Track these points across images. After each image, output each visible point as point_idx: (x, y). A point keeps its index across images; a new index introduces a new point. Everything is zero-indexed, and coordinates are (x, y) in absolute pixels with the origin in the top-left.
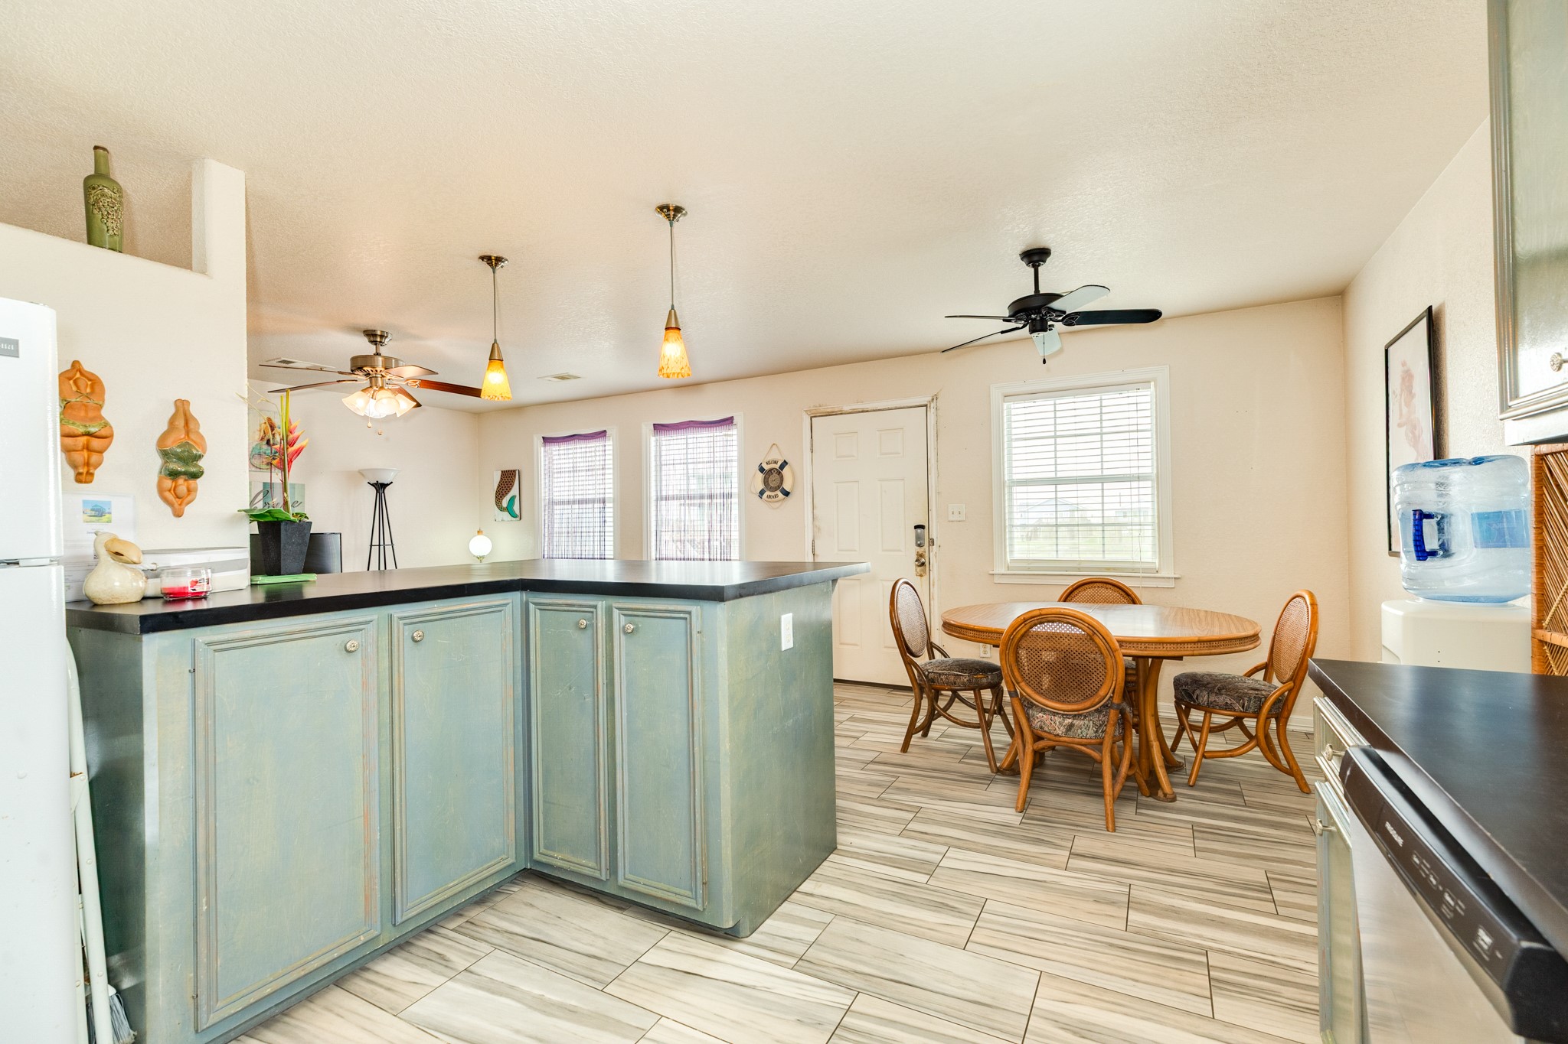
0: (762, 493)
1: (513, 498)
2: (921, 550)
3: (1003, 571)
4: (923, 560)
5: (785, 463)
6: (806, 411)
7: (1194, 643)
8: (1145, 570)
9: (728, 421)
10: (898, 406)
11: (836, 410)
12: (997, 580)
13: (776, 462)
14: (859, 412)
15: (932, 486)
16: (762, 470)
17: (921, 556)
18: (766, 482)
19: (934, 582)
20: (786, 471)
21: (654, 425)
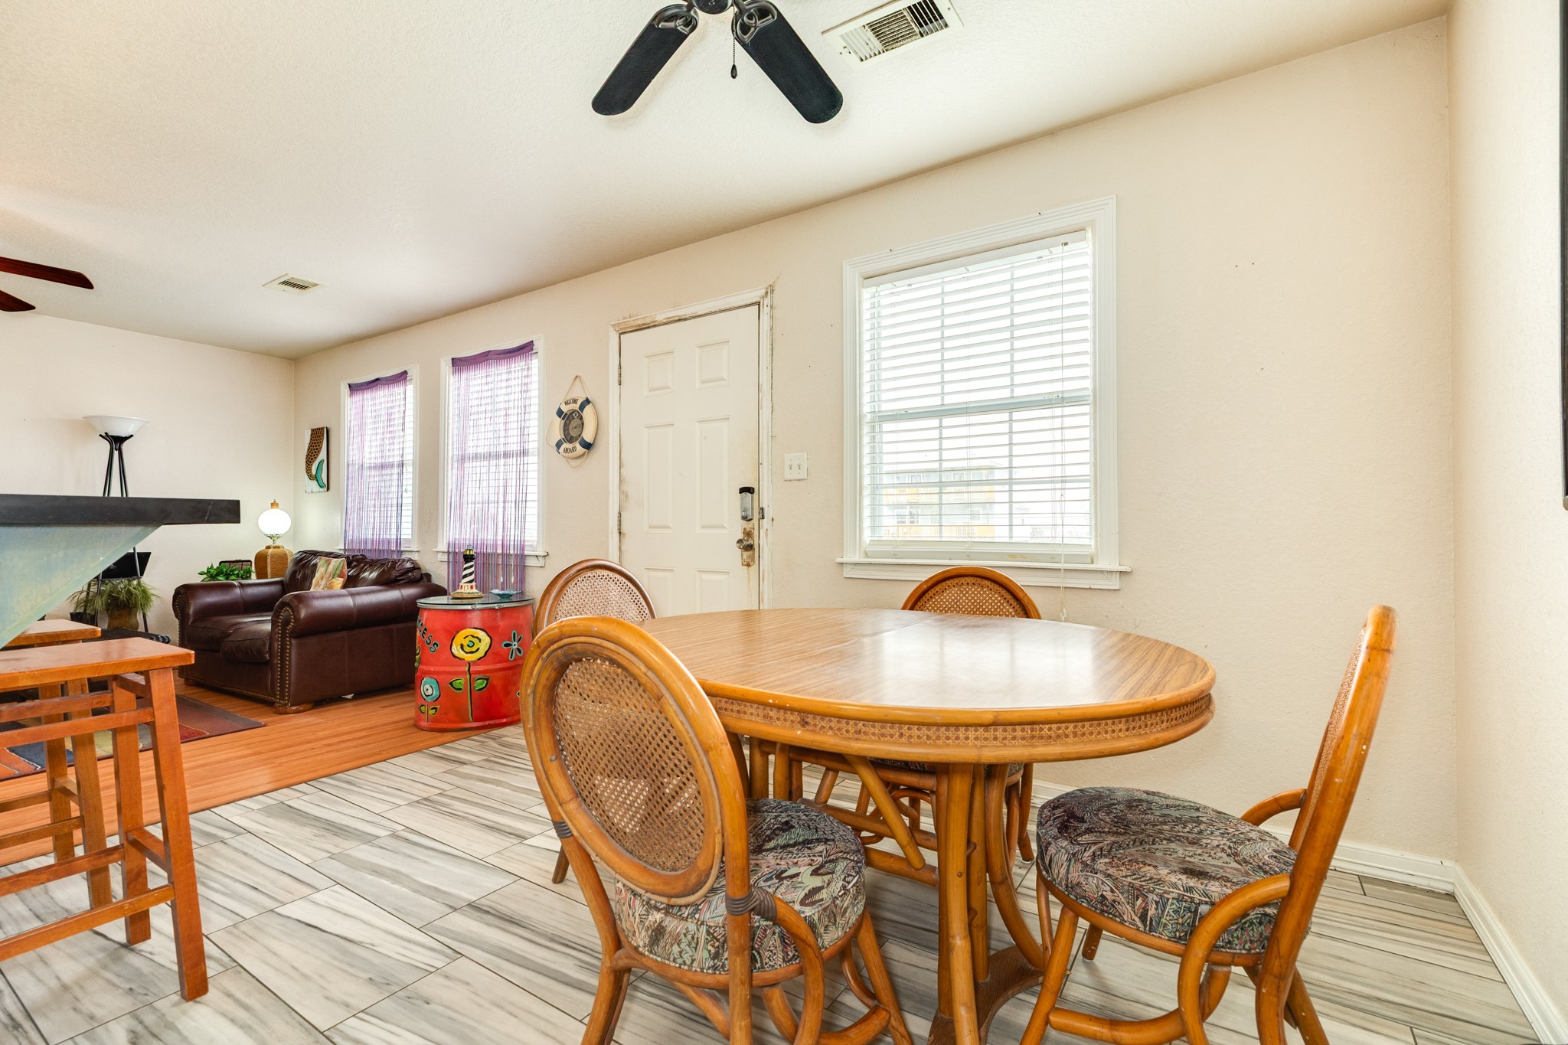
0: (558, 445)
1: (321, 462)
2: (748, 525)
3: (857, 558)
4: (750, 542)
5: (587, 401)
6: (614, 326)
7: (986, 726)
8: (1070, 558)
9: (526, 349)
10: (723, 308)
11: (648, 321)
12: (848, 572)
13: (575, 401)
14: (676, 321)
15: (763, 428)
16: (560, 413)
17: (748, 534)
18: (566, 428)
19: (763, 575)
20: (588, 413)
21: (453, 359)
